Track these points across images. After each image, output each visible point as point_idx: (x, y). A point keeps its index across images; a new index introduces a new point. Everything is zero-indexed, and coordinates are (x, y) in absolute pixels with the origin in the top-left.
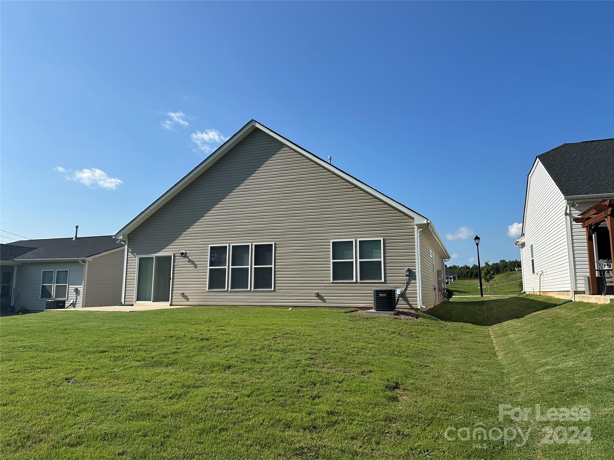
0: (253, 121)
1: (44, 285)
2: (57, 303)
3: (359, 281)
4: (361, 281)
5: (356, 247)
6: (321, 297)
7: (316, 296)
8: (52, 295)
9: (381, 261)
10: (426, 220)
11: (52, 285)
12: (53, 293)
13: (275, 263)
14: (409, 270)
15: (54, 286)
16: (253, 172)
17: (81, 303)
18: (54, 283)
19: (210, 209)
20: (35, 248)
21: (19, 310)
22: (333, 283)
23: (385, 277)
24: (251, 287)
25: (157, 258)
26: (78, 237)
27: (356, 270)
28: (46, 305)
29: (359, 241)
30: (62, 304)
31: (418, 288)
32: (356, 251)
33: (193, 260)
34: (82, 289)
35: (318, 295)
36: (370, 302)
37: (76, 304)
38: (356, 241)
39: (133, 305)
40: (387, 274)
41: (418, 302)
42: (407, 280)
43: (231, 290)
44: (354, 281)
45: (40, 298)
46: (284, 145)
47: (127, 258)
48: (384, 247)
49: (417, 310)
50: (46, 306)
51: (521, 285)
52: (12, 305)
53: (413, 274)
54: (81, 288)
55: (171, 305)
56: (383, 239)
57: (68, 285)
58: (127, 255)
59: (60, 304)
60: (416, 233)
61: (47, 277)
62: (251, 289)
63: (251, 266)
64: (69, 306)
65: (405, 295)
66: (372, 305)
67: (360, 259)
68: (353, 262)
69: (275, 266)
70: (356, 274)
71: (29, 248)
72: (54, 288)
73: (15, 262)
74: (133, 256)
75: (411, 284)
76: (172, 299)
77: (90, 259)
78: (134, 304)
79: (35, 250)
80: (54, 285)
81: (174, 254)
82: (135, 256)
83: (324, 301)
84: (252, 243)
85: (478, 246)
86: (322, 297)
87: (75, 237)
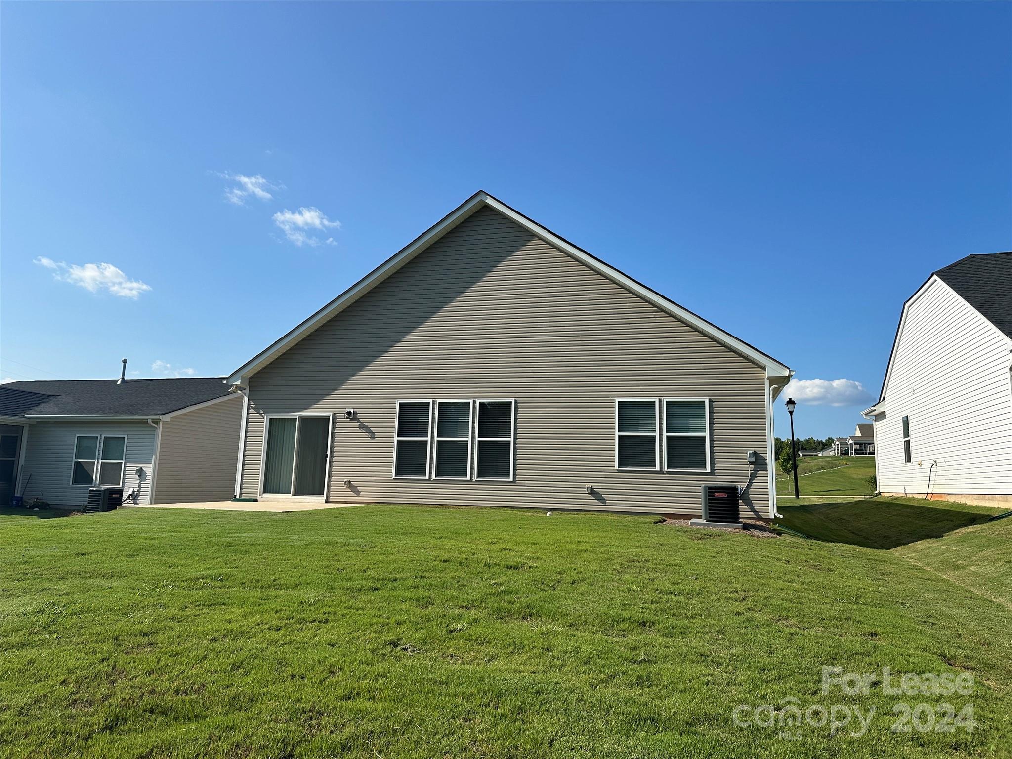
0: (482, 193)
1: (79, 460)
2: (109, 494)
3: (665, 469)
4: (669, 470)
5: (660, 413)
6: (597, 495)
7: (588, 493)
8: (94, 478)
9: (704, 438)
10: (788, 370)
11: (94, 462)
12: (96, 475)
13: (515, 434)
14: (755, 454)
15: (98, 464)
16: (478, 279)
17: (149, 494)
18: (98, 459)
19: (400, 340)
20: (55, 396)
21: (34, 504)
22: (619, 471)
23: (712, 464)
24: (472, 474)
25: (303, 420)
26: (126, 378)
27: (661, 451)
28: (89, 496)
29: (666, 402)
30: (118, 496)
31: (770, 485)
32: (660, 418)
33: (367, 426)
34: (151, 469)
35: (592, 492)
36: (698, 505)
37: (138, 495)
38: (660, 401)
39: (256, 500)
40: (716, 459)
41: (771, 508)
42: (750, 471)
43: (436, 478)
44: (657, 468)
45: (71, 485)
46: (533, 235)
47: (247, 418)
48: (711, 413)
49: (767, 520)
50: (89, 498)
51: (873, 481)
52: (18, 494)
53: (761, 460)
54: (149, 468)
55: (327, 502)
56: (709, 399)
57: (125, 463)
58: (248, 414)
59: (114, 496)
60: (766, 392)
61: (85, 448)
62: (473, 477)
63: (472, 438)
64: (127, 499)
65: (747, 495)
66: (701, 512)
67: (667, 432)
68: (654, 437)
69: (515, 439)
70: (660, 457)
71: (45, 396)
72: (97, 466)
73: (28, 420)
74: (258, 415)
75: (758, 478)
76: (328, 491)
77: (167, 418)
78: (259, 498)
79: (55, 399)
80: (98, 462)
81: (334, 414)
82: (262, 416)
83: (603, 501)
84: (474, 399)
85: (791, 415)
86: (600, 495)
87: (120, 379)
